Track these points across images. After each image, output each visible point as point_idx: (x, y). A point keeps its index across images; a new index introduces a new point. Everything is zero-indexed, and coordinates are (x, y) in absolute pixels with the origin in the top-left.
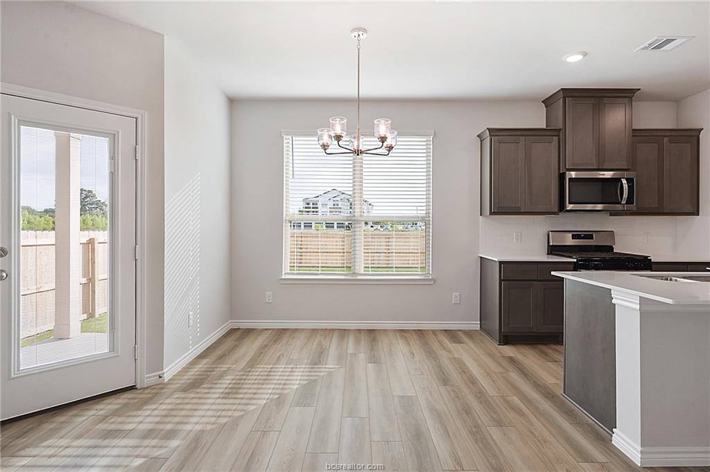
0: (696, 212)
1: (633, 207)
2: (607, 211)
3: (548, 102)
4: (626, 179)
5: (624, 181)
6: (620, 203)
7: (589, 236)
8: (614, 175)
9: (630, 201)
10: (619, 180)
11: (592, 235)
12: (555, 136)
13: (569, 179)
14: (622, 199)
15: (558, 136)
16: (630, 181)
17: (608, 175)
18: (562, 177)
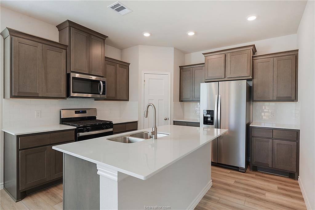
0: (128, 100)
1: (105, 96)
2: (94, 98)
3: (60, 27)
4: (102, 82)
5: (101, 83)
6: (99, 94)
7: (84, 112)
8: (96, 78)
9: (104, 93)
10: (98, 81)
11: (86, 111)
12: (64, 49)
13: (73, 77)
14: (100, 92)
15: (66, 50)
16: (104, 82)
17: (94, 78)
18: (68, 76)
